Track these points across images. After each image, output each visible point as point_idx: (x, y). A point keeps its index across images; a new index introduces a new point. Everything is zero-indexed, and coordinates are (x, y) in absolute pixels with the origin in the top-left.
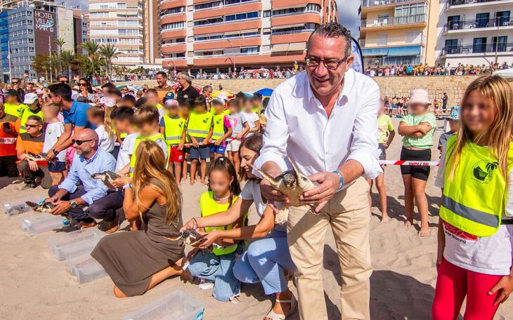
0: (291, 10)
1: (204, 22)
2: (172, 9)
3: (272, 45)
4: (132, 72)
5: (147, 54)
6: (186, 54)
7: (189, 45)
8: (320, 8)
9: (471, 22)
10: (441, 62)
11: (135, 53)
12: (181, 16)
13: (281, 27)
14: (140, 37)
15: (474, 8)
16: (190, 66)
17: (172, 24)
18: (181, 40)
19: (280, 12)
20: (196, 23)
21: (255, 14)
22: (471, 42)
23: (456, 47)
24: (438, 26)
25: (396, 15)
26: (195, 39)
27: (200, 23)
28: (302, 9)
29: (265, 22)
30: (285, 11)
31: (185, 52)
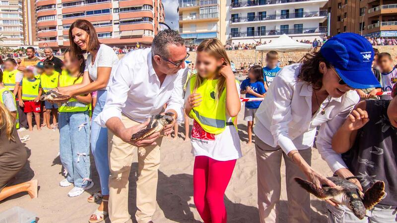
0: (133, 9)
1: (70, 16)
2: (45, 6)
3: (121, 32)
4: (15, 52)
5: (27, 38)
6: (57, 38)
7: (60, 32)
8: (152, 8)
9: (245, 18)
10: (229, 42)
11: (17, 37)
12: (53, 11)
13: (127, 20)
14: (21, 26)
15: (246, 9)
16: (60, 46)
17: (46, 16)
18: (54, 28)
19: (125, 9)
20: (64, 16)
21: (108, 11)
22: (245, 30)
23: (237, 33)
24: (226, 20)
25: (200, 13)
26: (64, 27)
27: (67, 16)
28: (140, 8)
29: (115, 16)
30: (128, 9)
31: (56, 37)
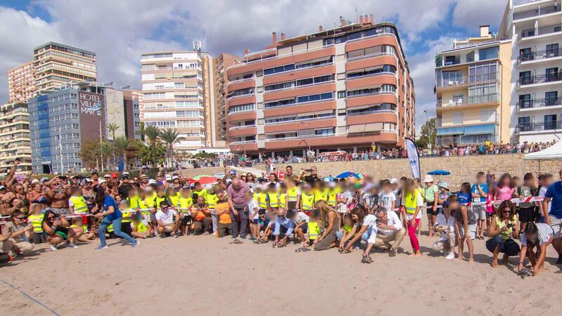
0: (366, 91)
1: (274, 104)
2: (240, 90)
3: (348, 126)
4: (194, 157)
5: (209, 137)
6: (257, 137)
7: (260, 128)
8: (396, 88)
9: (541, 101)
10: (516, 138)
11: (195, 136)
12: (250, 98)
13: (357, 108)
14: (201, 120)
16: (261, 150)
17: (240, 106)
18: (251, 122)
20: (266, 105)
21: (329, 95)
22: (542, 120)
23: (529, 125)
24: (510, 105)
25: (469, 95)
26: (266, 122)
27: (271, 104)
28: (377, 89)
29: (340, 103)
30: (360, 92)
31: (255, 135)
